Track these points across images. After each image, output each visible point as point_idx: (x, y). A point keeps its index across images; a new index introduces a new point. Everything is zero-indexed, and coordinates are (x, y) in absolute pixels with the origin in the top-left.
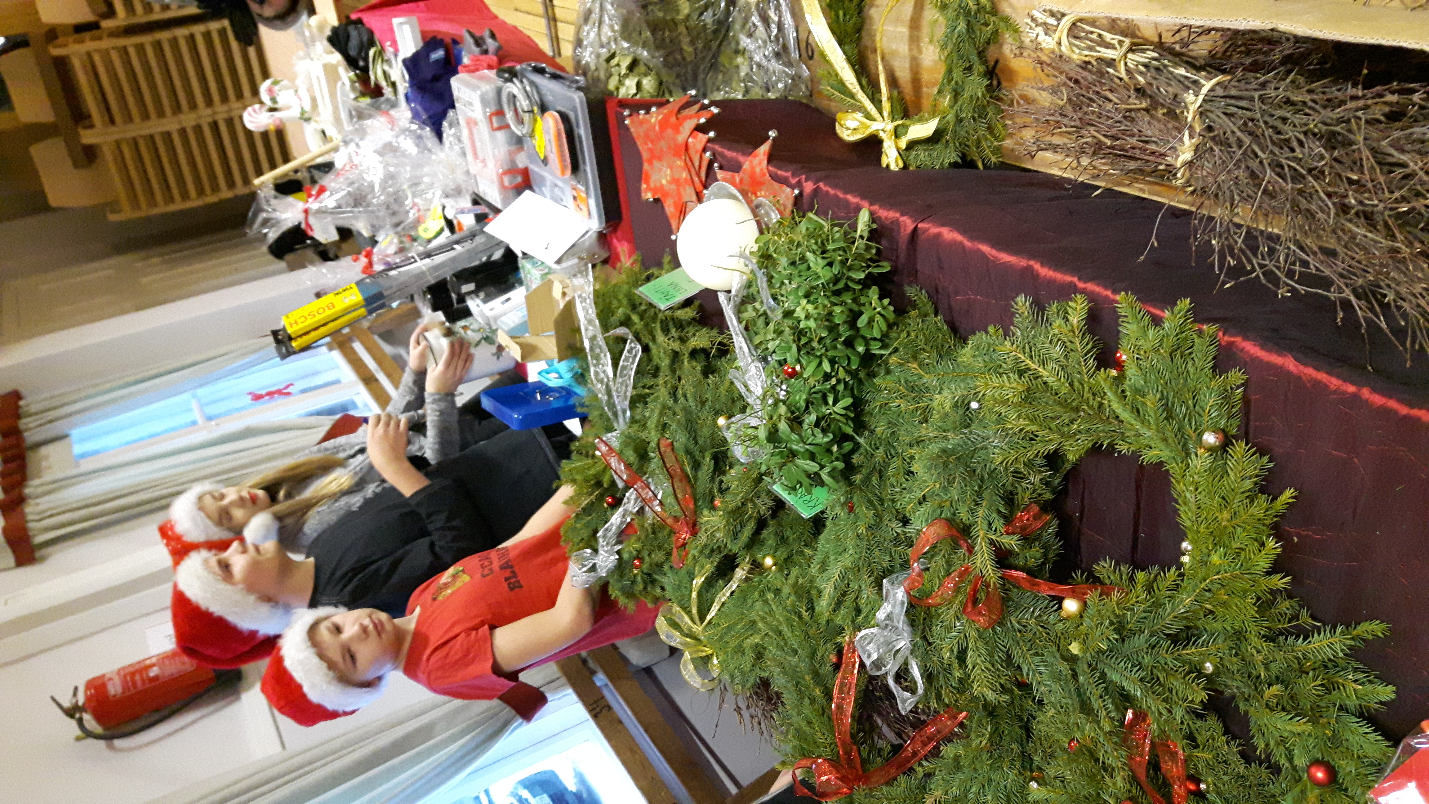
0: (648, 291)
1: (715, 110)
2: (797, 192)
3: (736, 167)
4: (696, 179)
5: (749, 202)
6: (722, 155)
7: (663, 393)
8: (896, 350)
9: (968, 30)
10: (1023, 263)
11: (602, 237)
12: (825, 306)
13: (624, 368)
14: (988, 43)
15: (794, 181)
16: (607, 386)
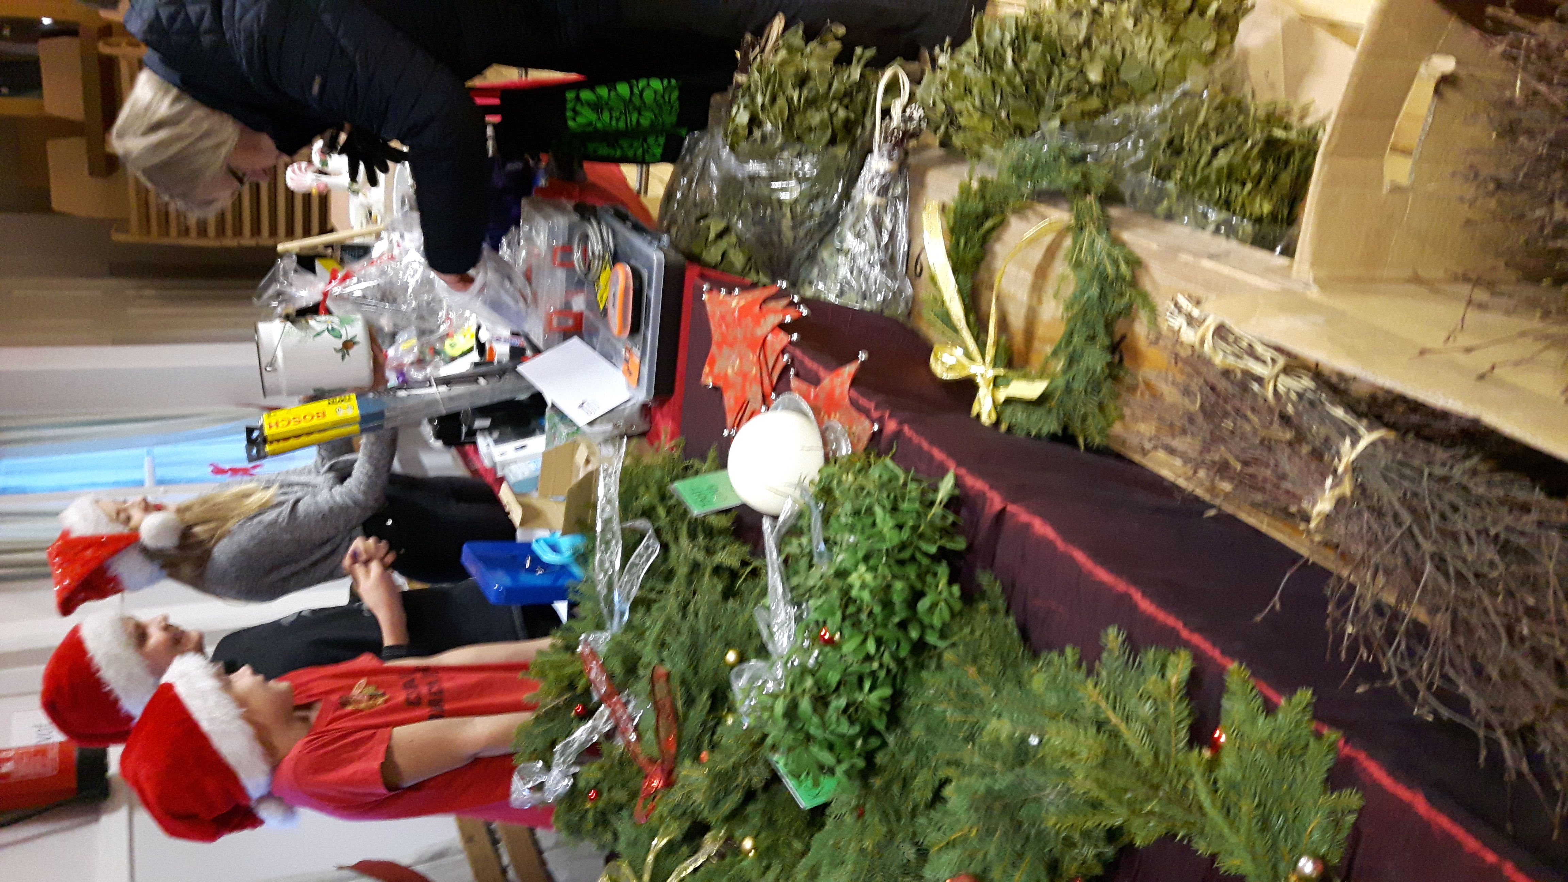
0: (682, 488)
1: (804, 311)
2: (876, 427)
3: (815, 381)
4: (766, 381)
5: (820, 422)
6: (802, 363)
7: (671, 603)
8: (954, 645)
9: (1100, 297)
10: (1121, 586)
11: (645, 409)
12: (884, 577)
13: (634, 565)
14: (1119, 314)
15: (875, 414)
16: (611, 577)
